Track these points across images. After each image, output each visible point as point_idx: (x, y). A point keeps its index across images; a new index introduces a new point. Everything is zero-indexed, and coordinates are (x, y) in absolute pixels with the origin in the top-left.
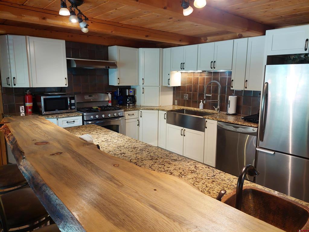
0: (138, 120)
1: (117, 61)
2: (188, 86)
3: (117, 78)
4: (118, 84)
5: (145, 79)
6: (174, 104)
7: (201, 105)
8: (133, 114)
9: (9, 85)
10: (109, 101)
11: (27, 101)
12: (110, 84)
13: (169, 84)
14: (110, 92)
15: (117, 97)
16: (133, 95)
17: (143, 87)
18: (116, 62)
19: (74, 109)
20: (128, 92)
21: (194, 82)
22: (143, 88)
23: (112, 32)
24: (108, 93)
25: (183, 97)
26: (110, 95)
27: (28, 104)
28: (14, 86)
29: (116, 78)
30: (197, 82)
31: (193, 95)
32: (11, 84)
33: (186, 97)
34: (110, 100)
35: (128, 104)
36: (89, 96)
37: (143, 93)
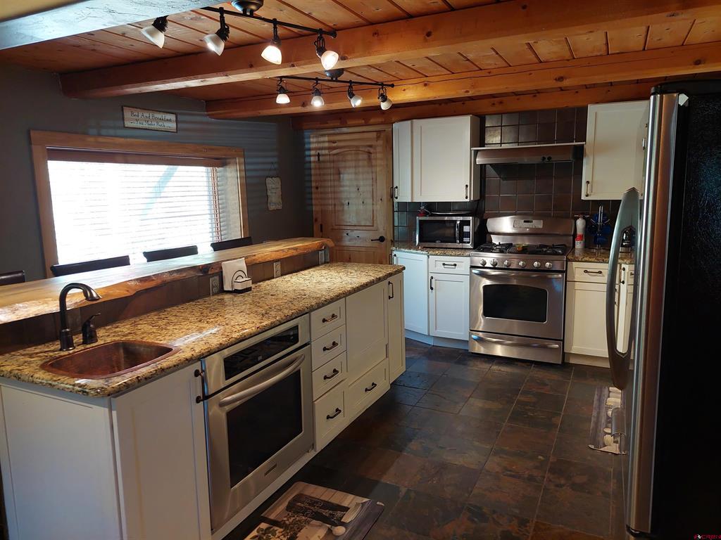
1: (587, 140)
3: (585, 182)
4: (588, 196)
8: (600, 272)
14: (582, 214)
18: (586, 143)
19: (469, 243)
24: (578, 218)
26: (580, 222)
34: (581, 233)
36: (525, 222)
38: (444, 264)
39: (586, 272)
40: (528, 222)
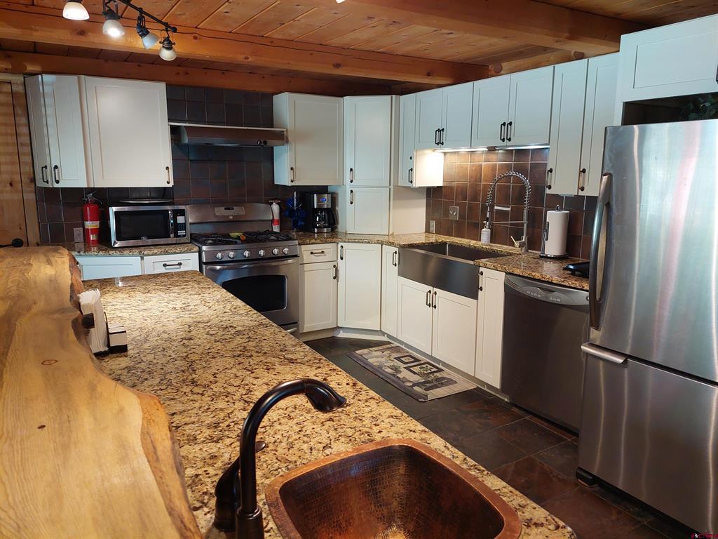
0: (334, 266)
1: (288, 128)
2: (458, 187)
3: (290, 168)
4: (292, 181)
5: (356, 171)
6: (428, 230)
7: (485, 232)
8: (323, 252)
9: (47, 182)
10: (273, 221)
11: (89, 217)
12: (277, 182)
13: (411, 182)
14: (275, 199)
15: (292, 211)
16: (330, 207)
17: (352, 189)
18: (287, 131)
19: (184, 236)
20: (318, 202)
21: (471, 177)
22: (352, 191)
23: (247, 58)
24: (272, 203)
25: (446, 213)
26: (275, 207)
27: (90, 225)
28: (56, 185)
29: (287, 169)
30: (479, 176)
31: (470, 208)
32: (49, 181)
33: (454, 213)
34: (277, 217)
35: (317, 227)
36: (226, 209)
37: (351, 203)
38: (165, 265)
39: (312, 253)
40: (229, 209)
